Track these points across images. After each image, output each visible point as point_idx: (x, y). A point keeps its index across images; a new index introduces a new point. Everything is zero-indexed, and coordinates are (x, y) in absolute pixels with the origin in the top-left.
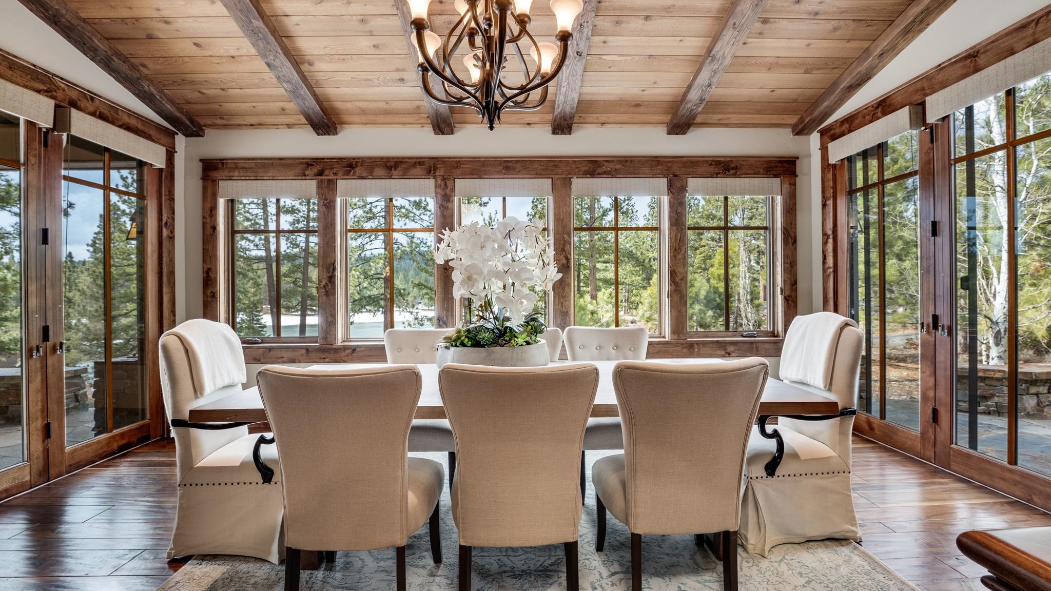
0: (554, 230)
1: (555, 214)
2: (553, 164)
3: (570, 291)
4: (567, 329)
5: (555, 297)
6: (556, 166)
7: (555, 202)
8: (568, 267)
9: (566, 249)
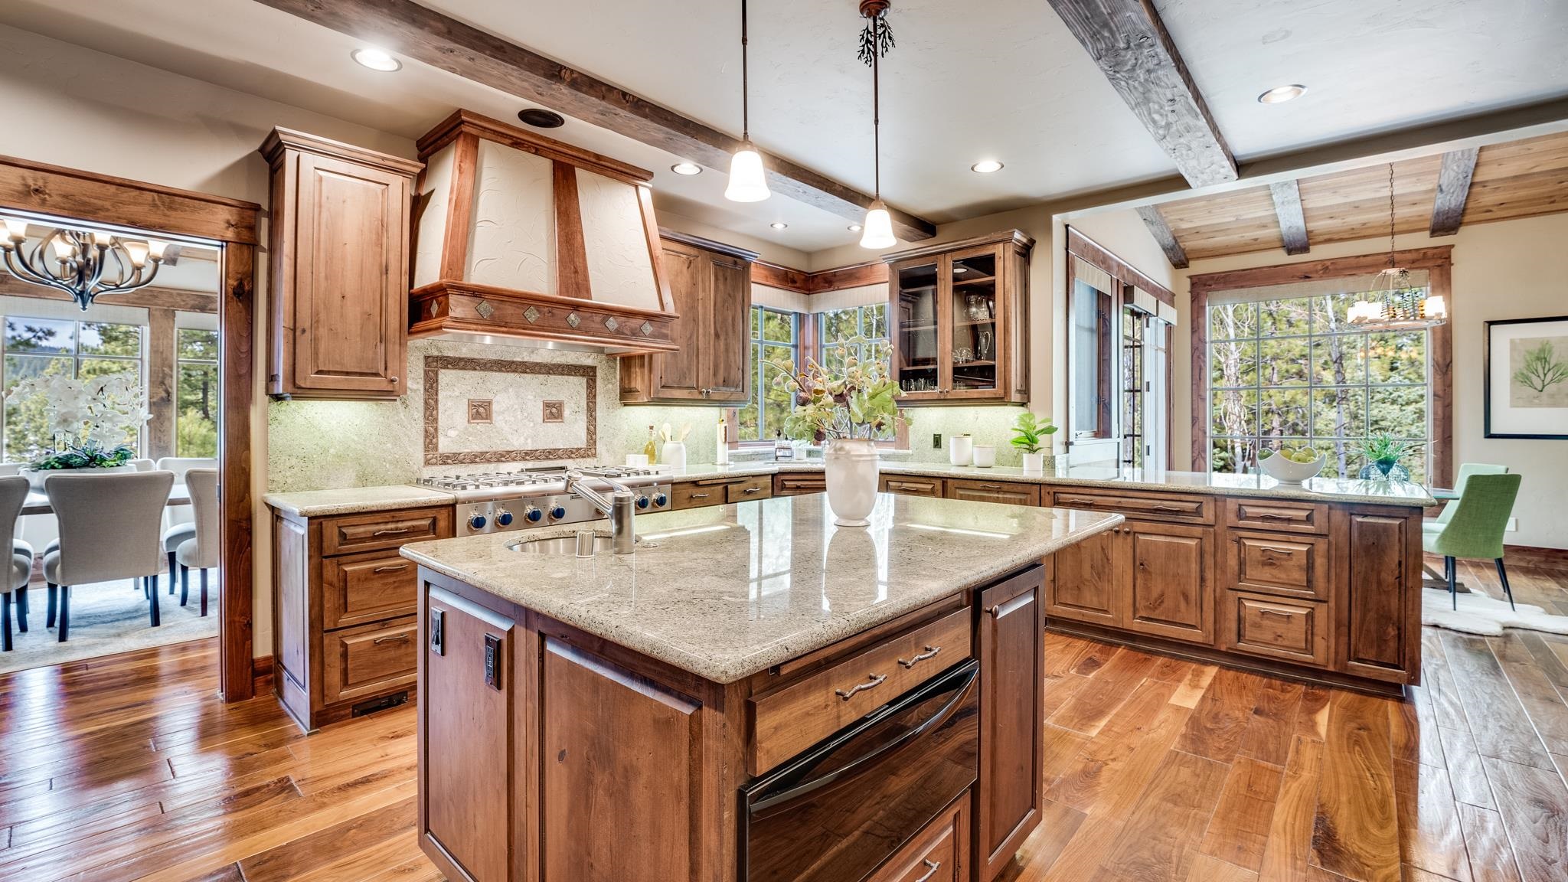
0: (151, 362)
1: (152, 346)
2: (149, 293)
3: (171, 425)
4: (160, 460)
5: (150, 432)
6: (155, 297)
7: (152, 333)
8: (169, 400)
9: (166, 382)
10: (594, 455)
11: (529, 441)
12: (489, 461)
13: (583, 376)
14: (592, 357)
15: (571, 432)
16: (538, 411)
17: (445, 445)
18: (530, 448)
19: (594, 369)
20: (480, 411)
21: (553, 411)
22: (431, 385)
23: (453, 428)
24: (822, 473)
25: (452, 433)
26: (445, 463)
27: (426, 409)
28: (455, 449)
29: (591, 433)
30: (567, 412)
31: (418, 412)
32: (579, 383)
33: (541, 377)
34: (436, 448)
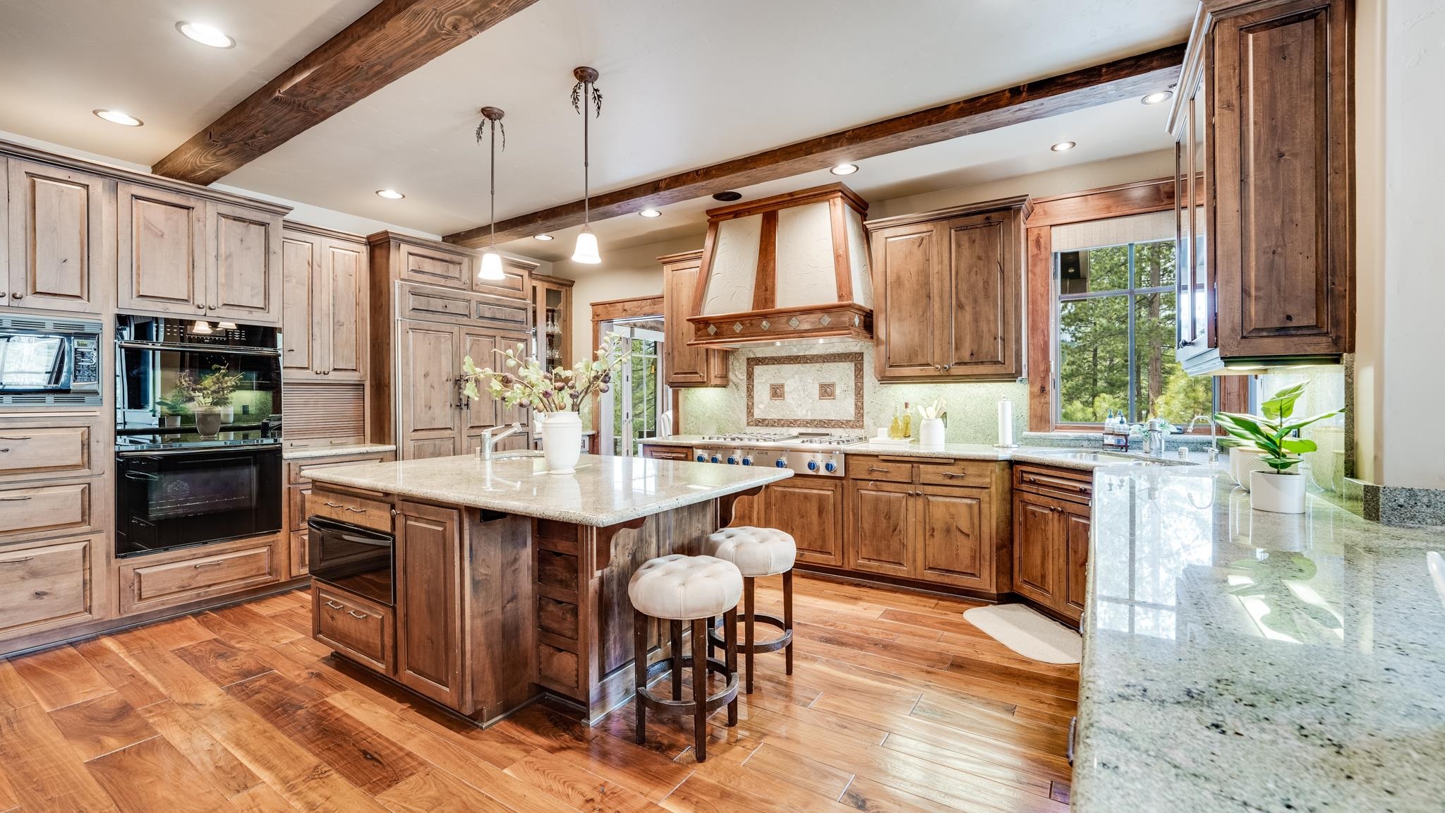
10: (862, 427)
11: (809, 413)
12: (783, 426)
13: (851, 361)
14: (859, 345)
15: (843, 406)
16: (816, 391)
17: (758, 414)
18: (809, 418)
19: (861, 354)
20: (777, 392)
21: (827, 391)
22: (750, 376)
23: (762, 403)
24: (1089, 472)
25: (761, 406)
26: (757, 425)
27: (748, 391)
28: (763, 417)
29: (859, 408)
30: (838, 391)
31: (744, 394)
32: (848, 368)
33: (818, 365)
34: (753, 415)
